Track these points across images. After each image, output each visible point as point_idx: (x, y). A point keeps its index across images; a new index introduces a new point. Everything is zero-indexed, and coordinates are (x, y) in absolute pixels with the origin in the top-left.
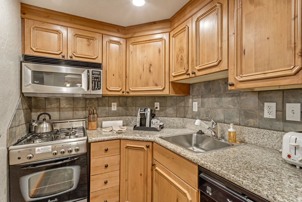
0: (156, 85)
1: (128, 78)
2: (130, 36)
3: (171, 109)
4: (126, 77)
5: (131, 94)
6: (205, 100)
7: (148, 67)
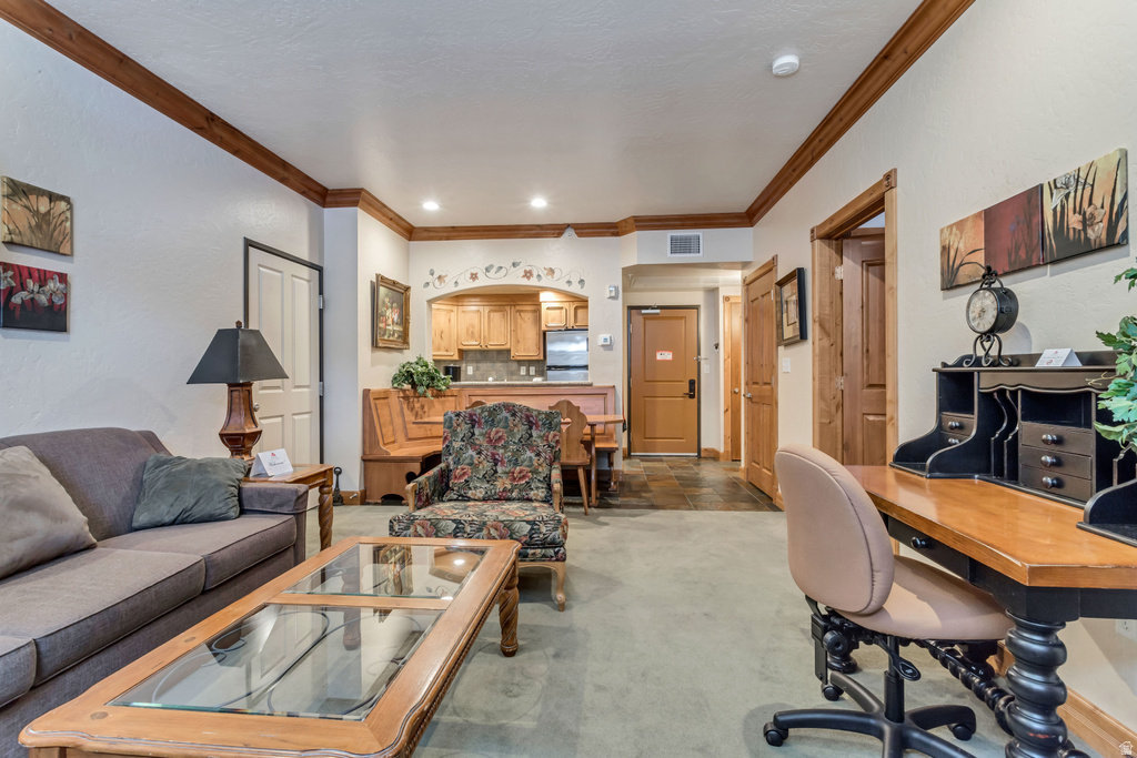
6: (481, 365)
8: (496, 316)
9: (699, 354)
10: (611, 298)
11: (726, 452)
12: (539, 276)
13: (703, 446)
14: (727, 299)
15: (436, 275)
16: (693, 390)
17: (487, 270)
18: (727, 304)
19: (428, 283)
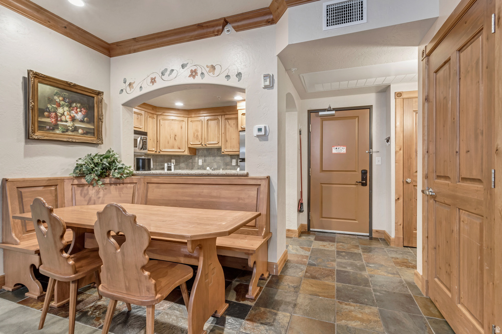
0: (179, 148)
1: (159, 142)
2: (160, 113)
3: (183, 164)
4: (157, 141)
5: (161, 153)
6: (207, 158)
7: (174, 136)
8: (213, 124)
9: (371, 147)
10: (266, 87)
11: (397, 237)
12: (202, 73)
13: (374, 228)
14: (399, 95)
15: (127, 83)
16: (365, 179)
17: (163, 74)
18: (399, 100)
19: (122, 90)
